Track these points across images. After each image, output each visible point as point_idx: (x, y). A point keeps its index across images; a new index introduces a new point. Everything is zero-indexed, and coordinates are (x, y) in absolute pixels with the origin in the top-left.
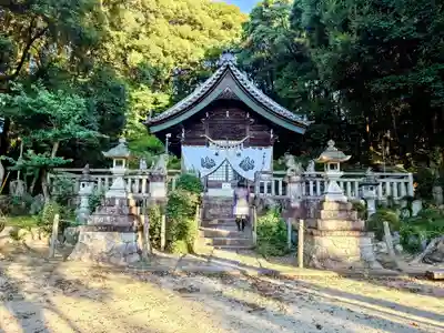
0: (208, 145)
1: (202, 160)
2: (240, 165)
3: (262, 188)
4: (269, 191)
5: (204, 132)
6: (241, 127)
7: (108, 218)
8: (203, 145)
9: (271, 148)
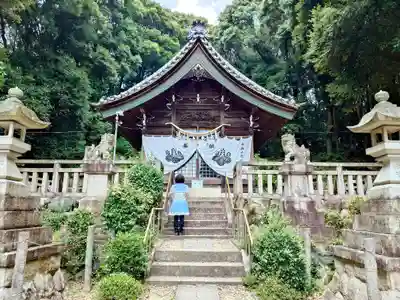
0: (175, 135)
1: (167, 152)
2: (214, 158)
3: (245, 186)
4: (255, 191)
5: (170, 118)
6: (213, 113)
8: (169, 134)
9: (251, 138)
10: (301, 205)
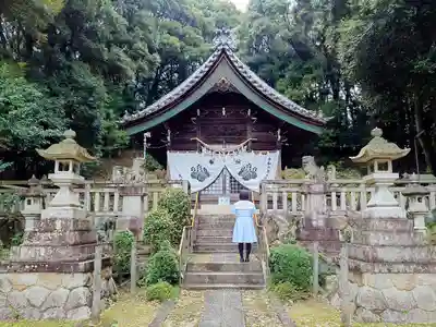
0: (201, 151)
1: (193, 169)
2: (240, 173)
3: (270, 202)
4: (280, 207)
7: (43, 250)
8: (195, 149)
9: (278, 153)
10: (319, 222)
